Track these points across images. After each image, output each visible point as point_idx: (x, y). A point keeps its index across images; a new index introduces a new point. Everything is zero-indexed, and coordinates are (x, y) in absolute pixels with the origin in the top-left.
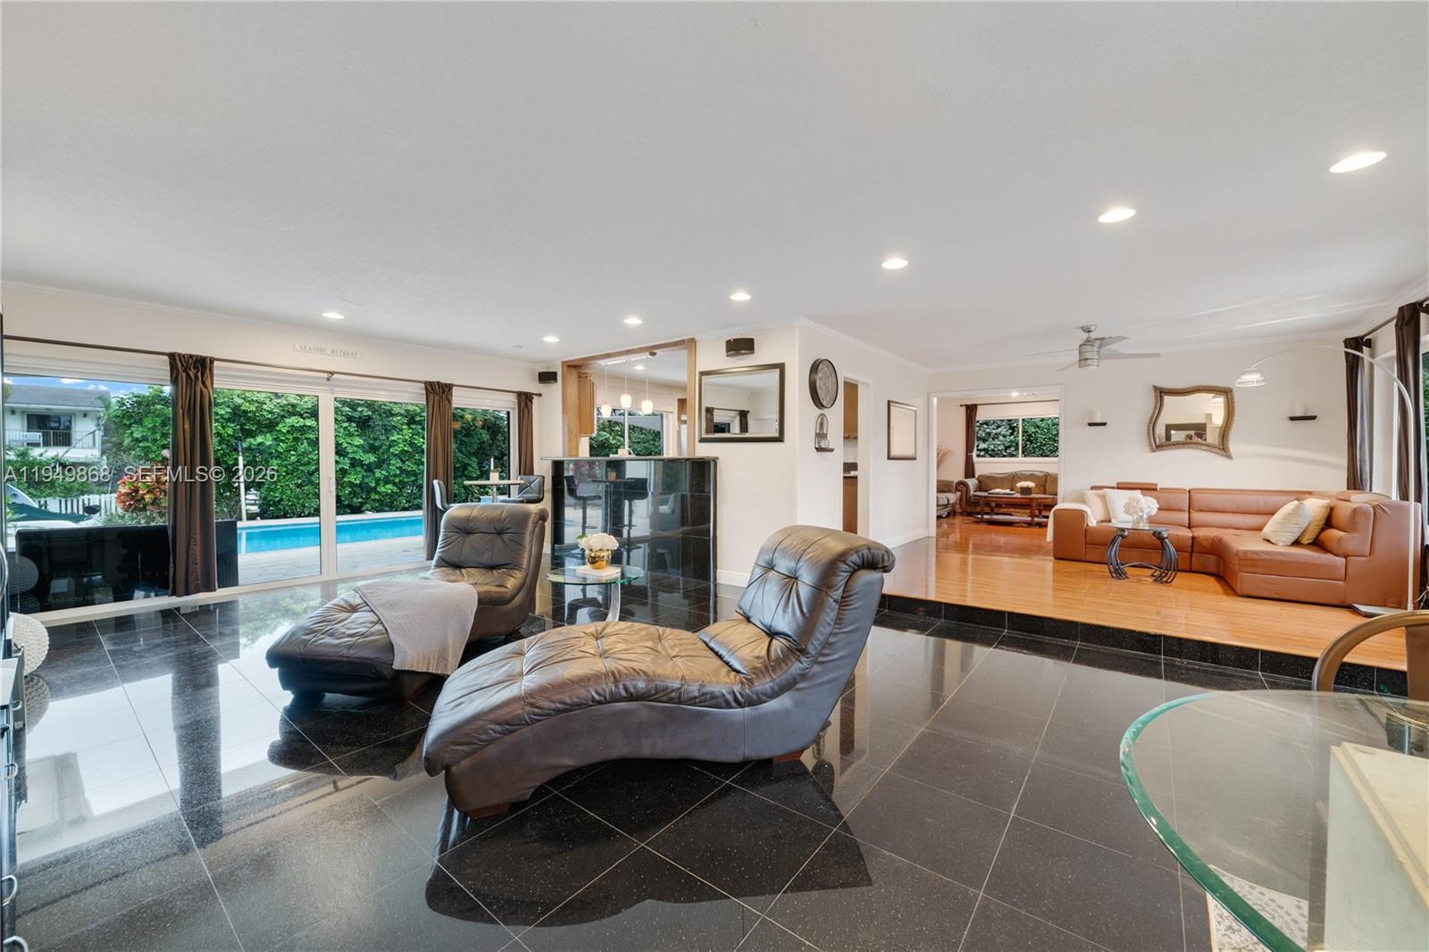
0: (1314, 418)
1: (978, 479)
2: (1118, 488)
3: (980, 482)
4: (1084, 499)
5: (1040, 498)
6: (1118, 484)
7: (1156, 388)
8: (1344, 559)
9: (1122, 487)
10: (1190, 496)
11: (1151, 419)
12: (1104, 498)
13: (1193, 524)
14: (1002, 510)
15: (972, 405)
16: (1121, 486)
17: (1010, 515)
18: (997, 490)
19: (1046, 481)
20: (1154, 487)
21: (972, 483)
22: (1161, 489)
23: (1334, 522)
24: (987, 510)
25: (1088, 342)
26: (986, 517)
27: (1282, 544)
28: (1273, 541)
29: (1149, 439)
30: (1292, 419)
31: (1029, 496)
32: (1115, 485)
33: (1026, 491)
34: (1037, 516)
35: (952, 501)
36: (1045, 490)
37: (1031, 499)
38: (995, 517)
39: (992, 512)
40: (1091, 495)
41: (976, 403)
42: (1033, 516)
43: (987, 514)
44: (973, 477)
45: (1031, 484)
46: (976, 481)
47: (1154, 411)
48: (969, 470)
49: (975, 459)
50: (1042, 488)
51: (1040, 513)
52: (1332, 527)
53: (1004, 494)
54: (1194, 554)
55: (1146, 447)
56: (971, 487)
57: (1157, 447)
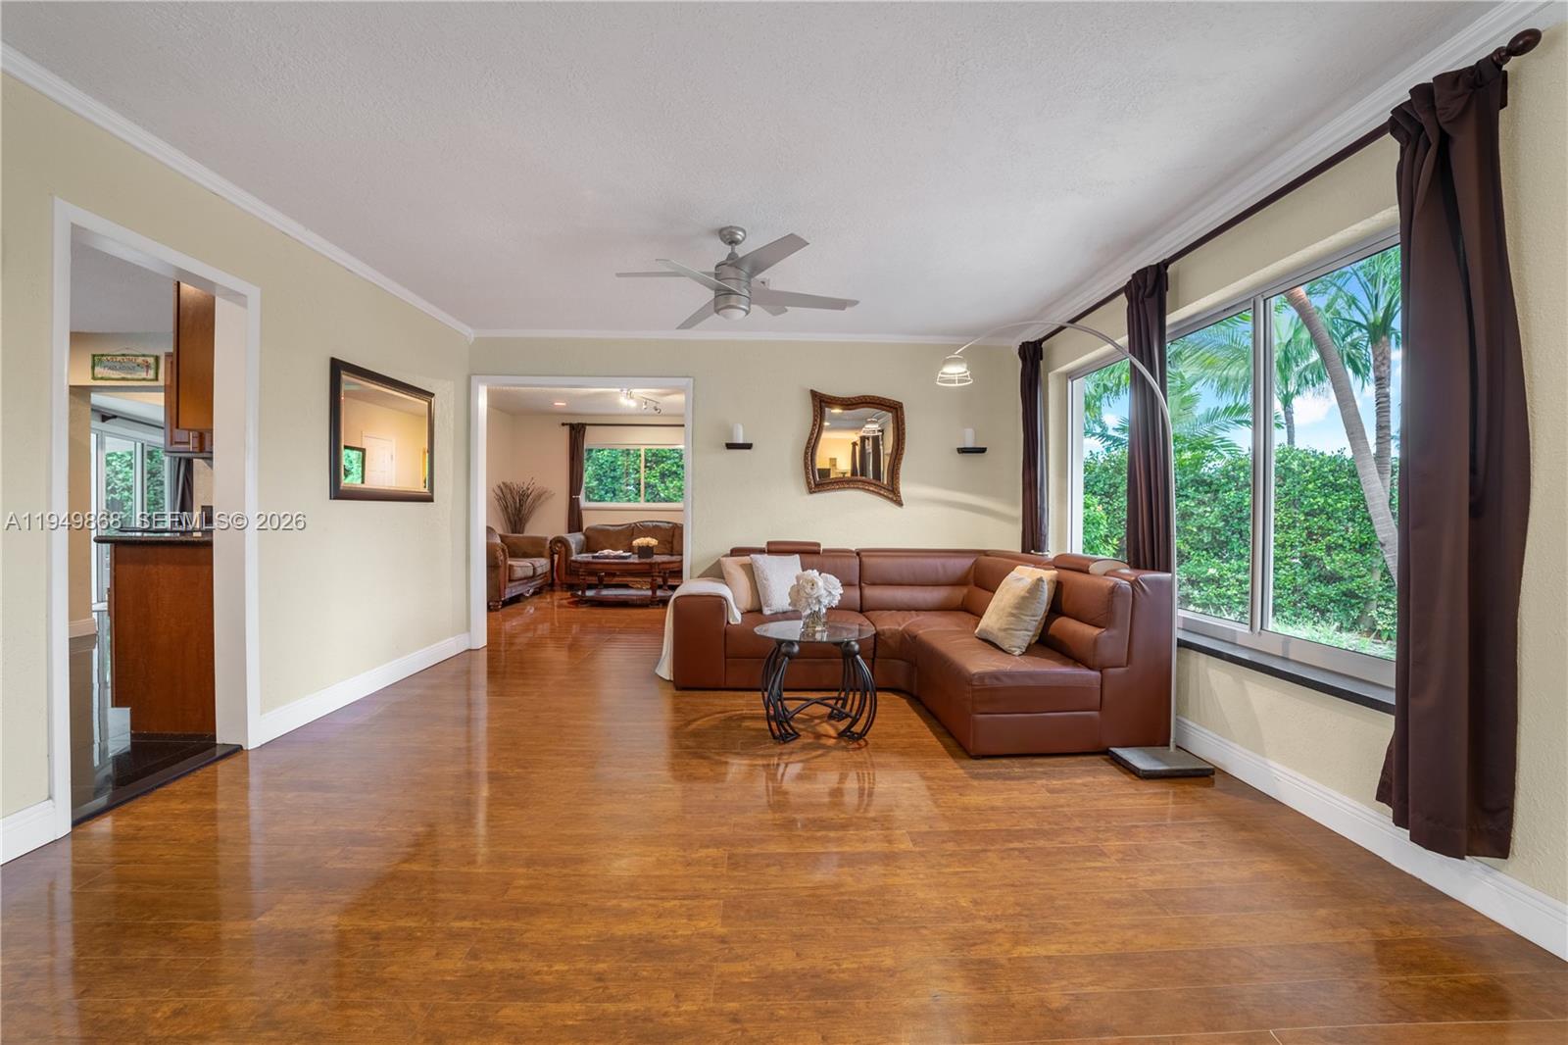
0: (982, 450)
1: (584, 534)
2: (770, 552)
3: (587, 538)
4: (722, 572)
5: (663, 563)
6: (768, 543)
7: (814, 394)
8: (1098, 674)
9: (776, 549)
10: (860, 561)
11: (809, 443)
12: (750, 571)
13: (866, 605)
14: (616, 580)
15: (579, 424)
16: (773, 548)
17: (626, 586)
18: (606, 552)
19: (673, 536)
20: (816, 548)
21: (575, 540)
22: (824, 550)
23: (1066, 606)
24: (593, 580)
25: (733, 261)
26: (590, 593)
27: (1018, 652)
28: (1005, 647)
29: (807, 473)
30: (963, 451)
31: (648, 561)
32: (764, 545)
33: (646, 551)
34: (660, 587)
35: (539, 571)
36: (672, 548)
37: (650, 564)
38: (605, 592)
39: (601, 584)
40: (732, 566)
41: (584, 422)
42: (654, 589)
43: (590, 587)
44: (580, 529)
45: (653, 542)
46: (582, 537)
47: (813, 430)
48: (575, 521)
49: (584, 503)
50: (668, 546)
51: (665, 581)
52: (1062, 614)
53: (615, 557)
54: (876, 659)
55: (804, 488)
56: (573, 546)
57: (817, 485)
